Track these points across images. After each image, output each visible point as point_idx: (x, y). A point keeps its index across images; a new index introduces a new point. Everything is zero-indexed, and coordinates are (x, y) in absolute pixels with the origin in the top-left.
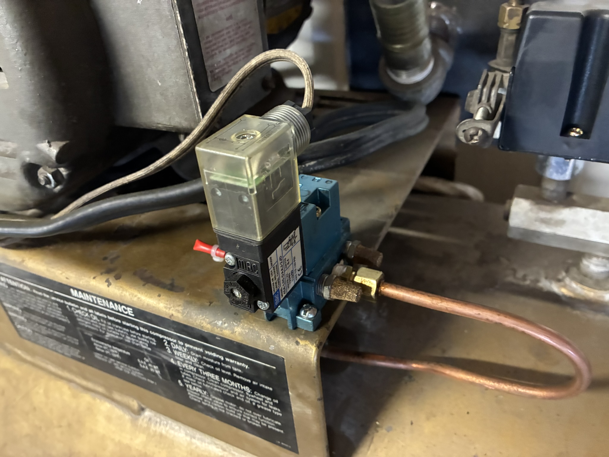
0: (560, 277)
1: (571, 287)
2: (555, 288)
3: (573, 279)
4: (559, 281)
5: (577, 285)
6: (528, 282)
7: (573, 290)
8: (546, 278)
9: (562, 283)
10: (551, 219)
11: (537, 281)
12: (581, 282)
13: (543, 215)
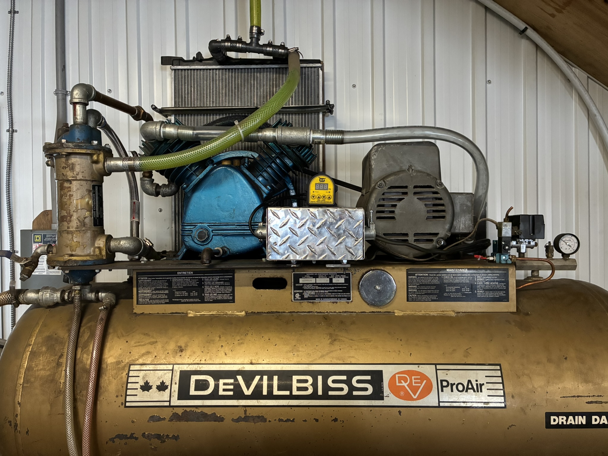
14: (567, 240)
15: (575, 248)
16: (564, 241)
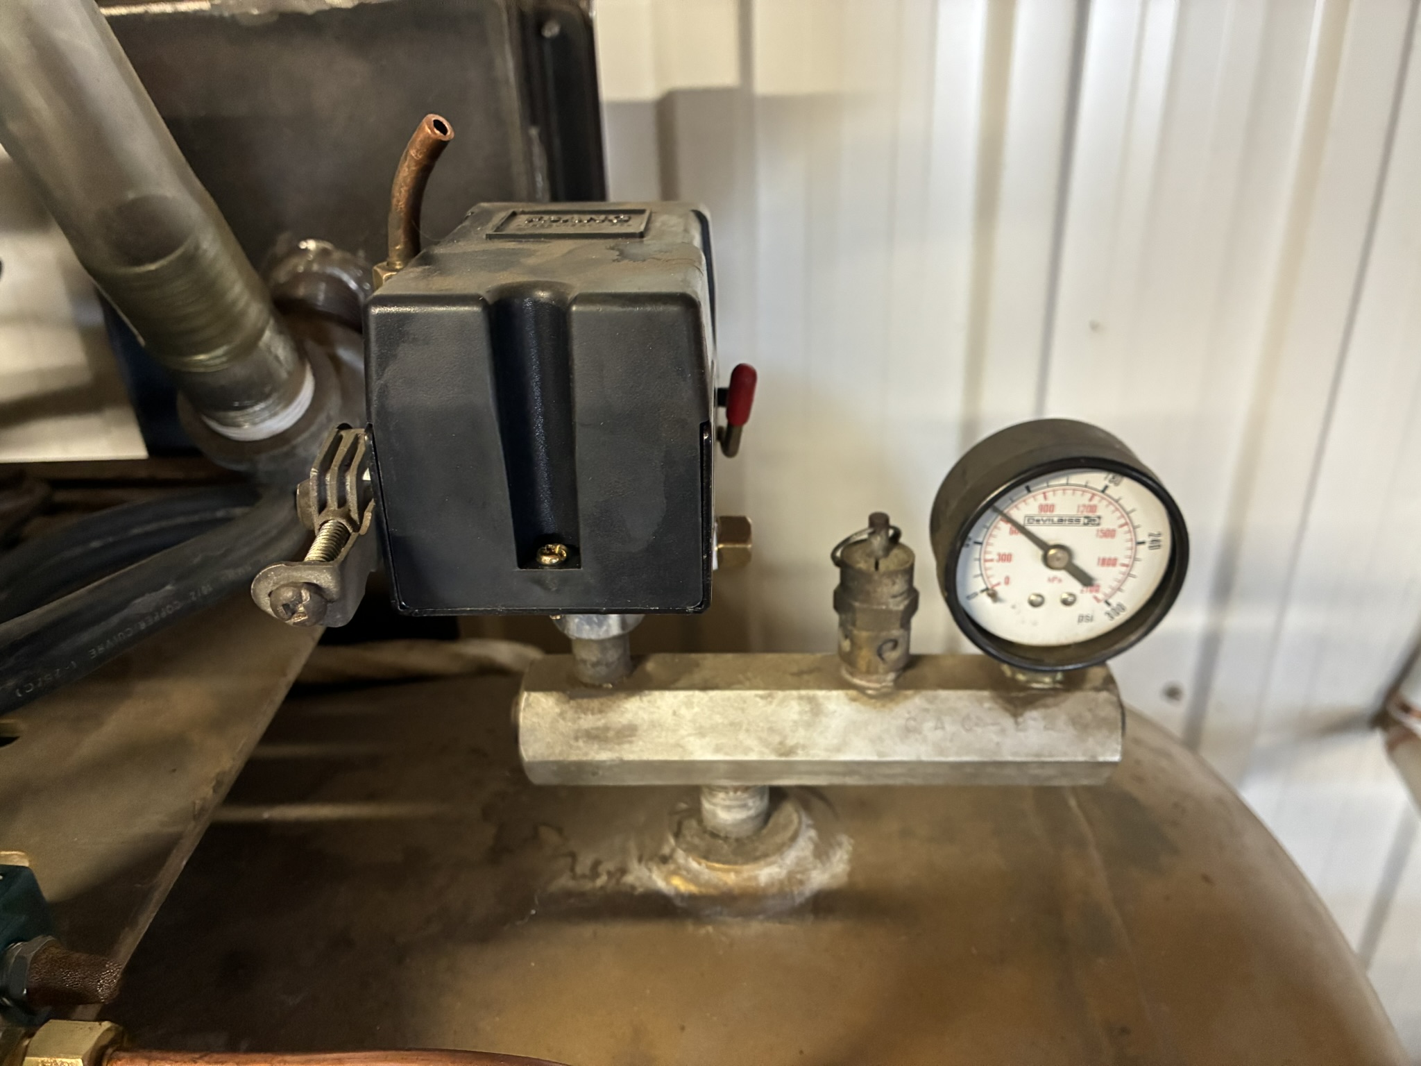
0: (666, 850)
1: (688, 870)
2: (660, 880)
3: (691, 850)
4: (665, 860)
5: (700, 864)
6: (602, 881)
7: (693, 878)
8: (640, 860)
9: (672, 867)
10: (606, 729)
11: (623, 871)
12: (707, 855)
13: (589, 721)
14: (1060, 511)
15: (1134, 596)
16: (1022, 529)
